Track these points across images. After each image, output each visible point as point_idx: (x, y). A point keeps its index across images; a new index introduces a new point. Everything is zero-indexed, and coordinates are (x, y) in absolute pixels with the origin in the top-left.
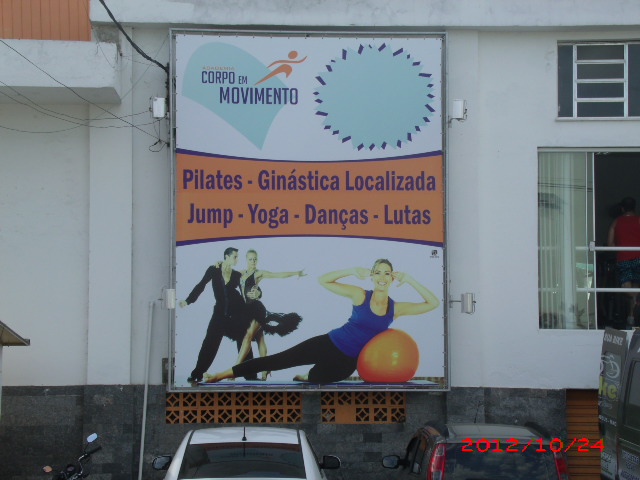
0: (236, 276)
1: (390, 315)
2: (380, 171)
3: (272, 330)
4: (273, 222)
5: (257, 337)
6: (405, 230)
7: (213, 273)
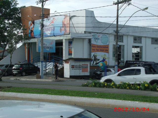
0: (95, 55)
1: (105, 59)
2: (105, 46)
3: (98, 60)
4: (98, 51)
5: (97, 61)
6: (106, 52)
7: (94, 55)
